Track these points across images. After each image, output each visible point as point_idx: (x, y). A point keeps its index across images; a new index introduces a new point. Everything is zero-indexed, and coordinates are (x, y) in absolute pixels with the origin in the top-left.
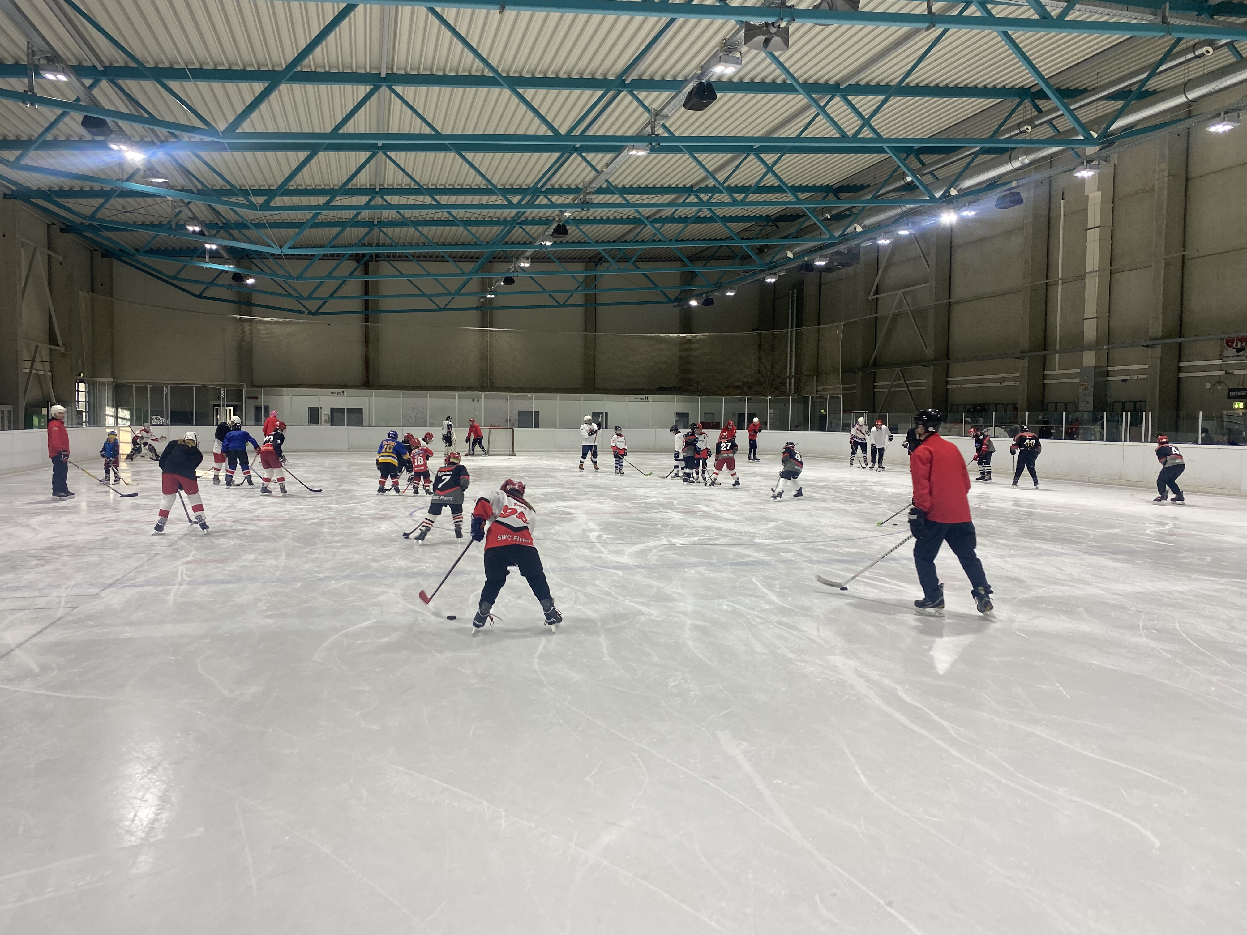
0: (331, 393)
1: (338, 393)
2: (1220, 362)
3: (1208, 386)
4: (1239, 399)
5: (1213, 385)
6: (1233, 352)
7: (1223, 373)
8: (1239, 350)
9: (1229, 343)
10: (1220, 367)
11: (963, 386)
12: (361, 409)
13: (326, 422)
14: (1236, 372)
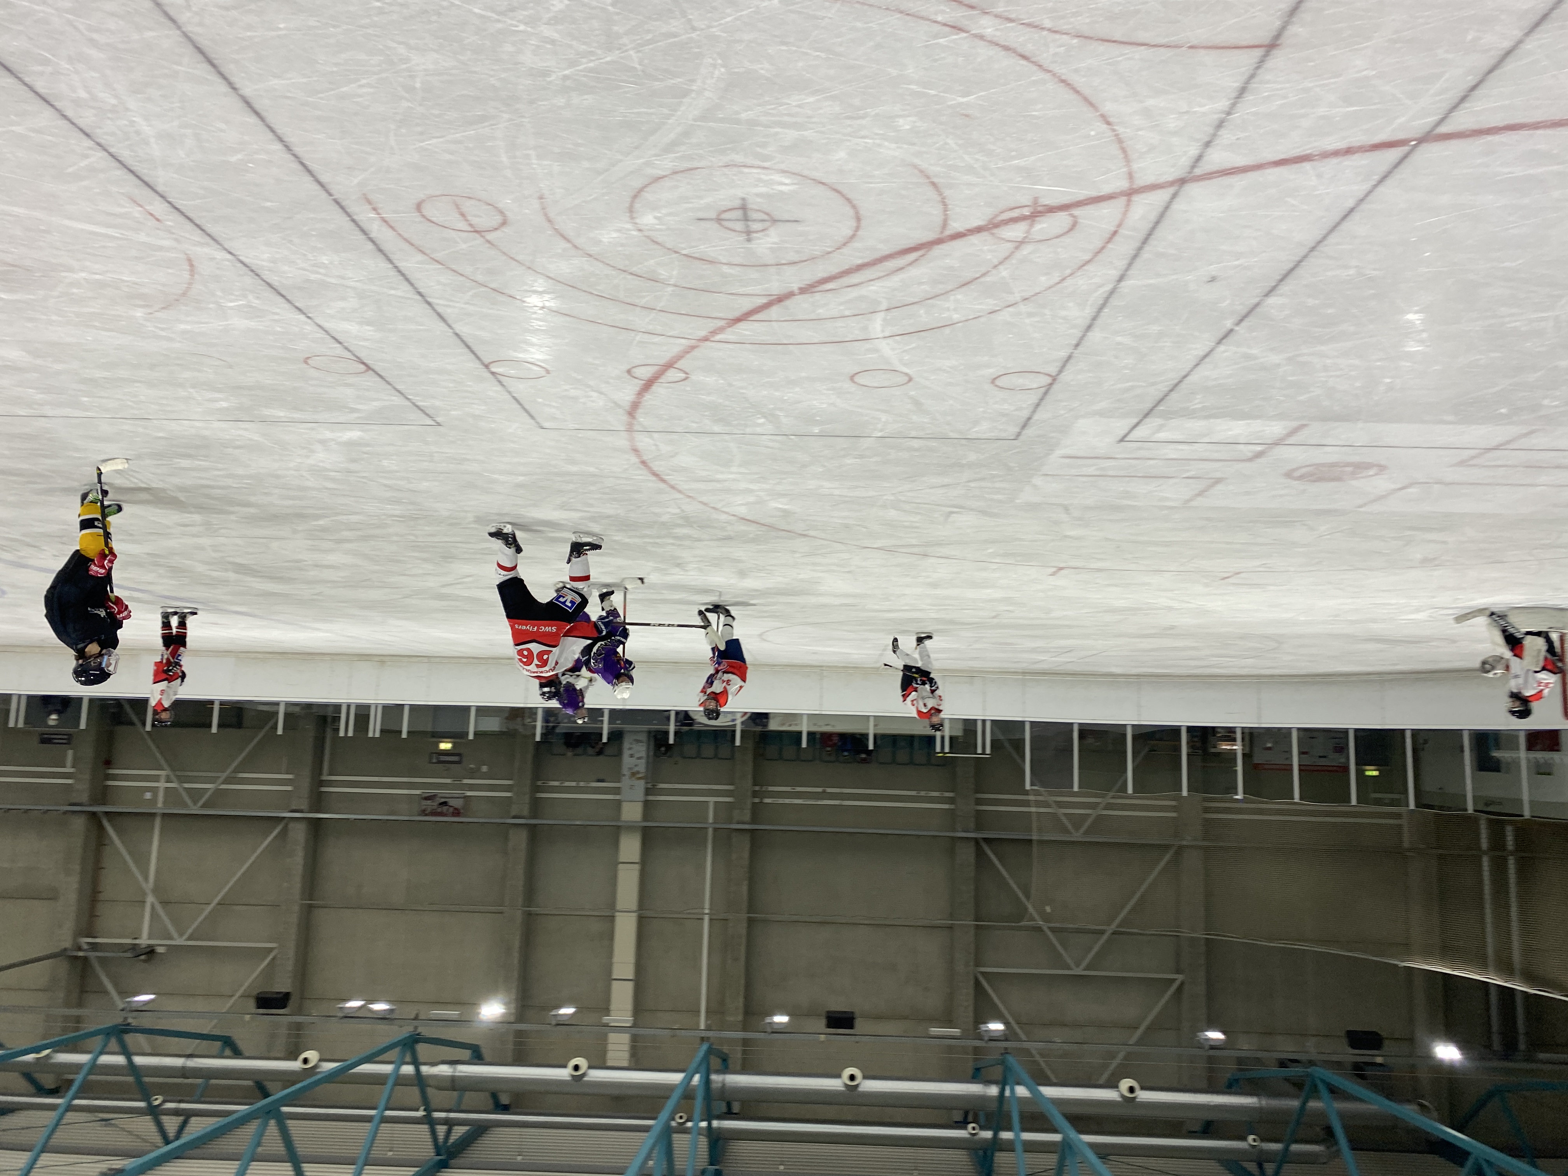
2: (469, 793)
3: (484, 769)
4: (445, 753)
5: (479, 769)
6: (452, 802)
7: (466, 781)
8: (445, 804)
9: (457, 813)
10: (472, 787)
11: (913, 793)
14: (448, 781)
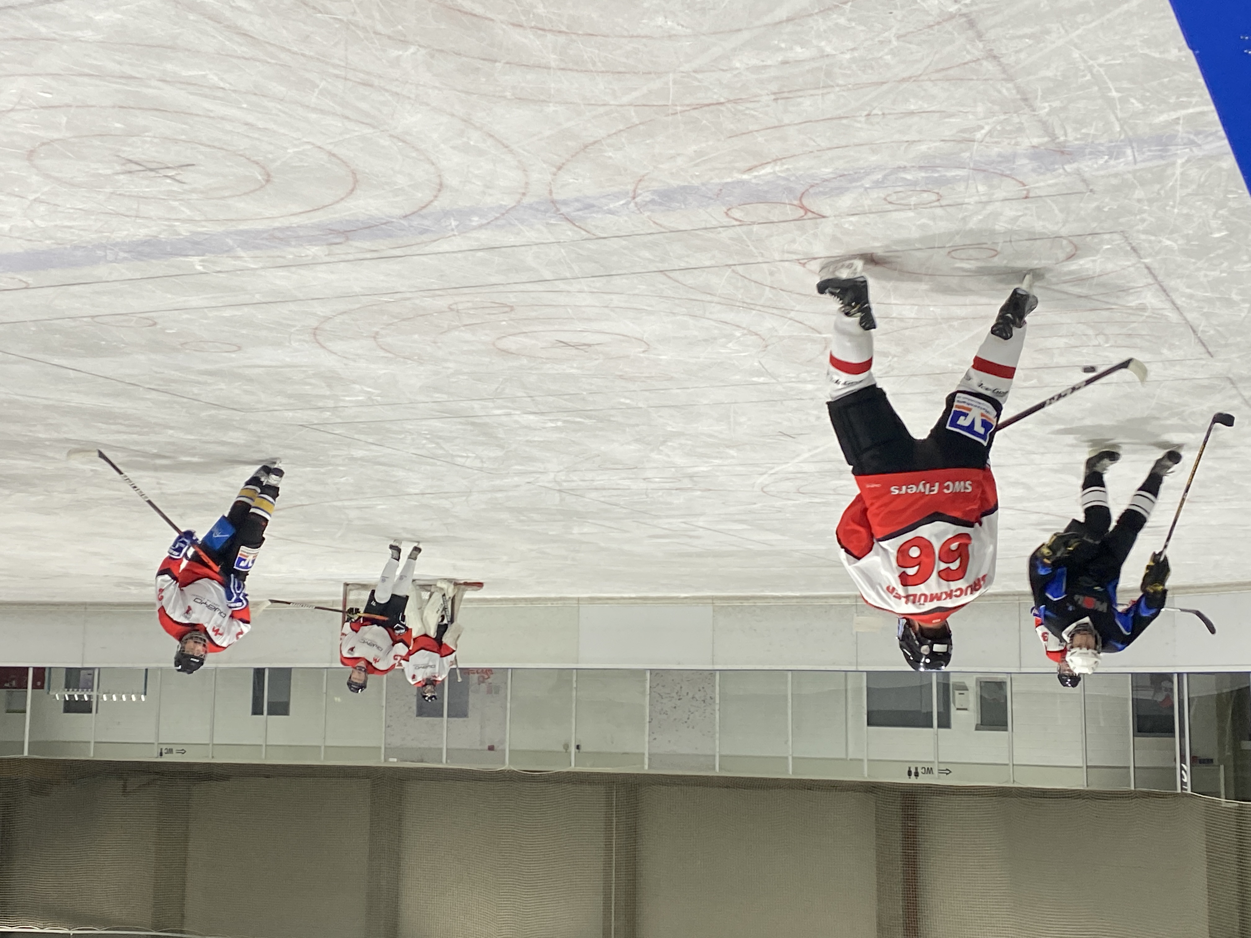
0: (948, 772)
1: (929, 771)
12: (869, 724)
13: (963, 688)
